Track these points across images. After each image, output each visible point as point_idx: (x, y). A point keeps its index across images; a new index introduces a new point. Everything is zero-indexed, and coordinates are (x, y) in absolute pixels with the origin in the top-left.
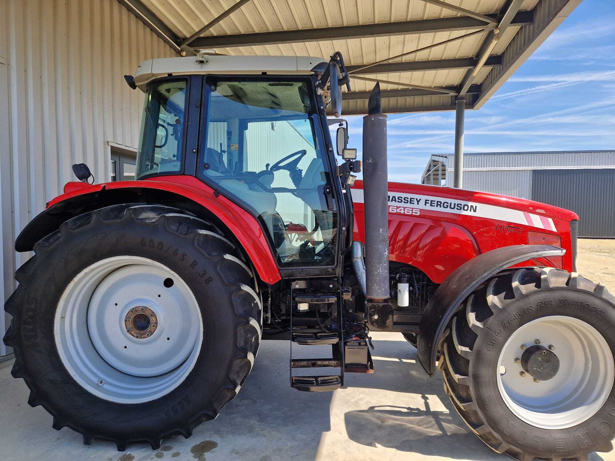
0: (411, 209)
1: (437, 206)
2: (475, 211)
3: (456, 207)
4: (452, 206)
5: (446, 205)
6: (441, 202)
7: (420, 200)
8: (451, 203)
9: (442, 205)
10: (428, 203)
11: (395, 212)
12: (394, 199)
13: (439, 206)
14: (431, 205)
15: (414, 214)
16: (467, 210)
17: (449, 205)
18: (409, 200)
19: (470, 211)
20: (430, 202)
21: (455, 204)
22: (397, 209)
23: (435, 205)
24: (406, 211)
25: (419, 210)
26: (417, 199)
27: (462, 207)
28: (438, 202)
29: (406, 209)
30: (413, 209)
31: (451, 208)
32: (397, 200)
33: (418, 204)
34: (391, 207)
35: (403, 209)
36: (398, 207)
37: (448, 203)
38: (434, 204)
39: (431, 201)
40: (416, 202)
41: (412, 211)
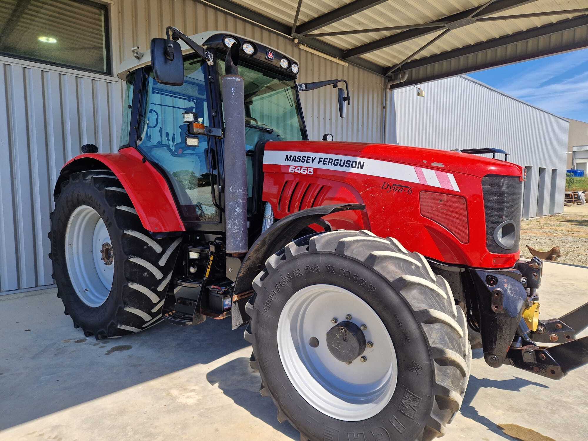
0: (306, 169)
1: (328, 164)
2: (362, 168)
3: (345, 164)
4: (342, 164)
5: (337, 163)
6: (332, 160)
7: (315, 158)
8: (341, 160)
9: (333, 163)
10: (321, 161)
11: (293, 172)
12: (294, 159)
13: (330, 164)
14: (324, 164)
15: (308, 173)
16: (355, 167)
17: (339, 162)
18: (306, 159)
19: (358, 168)
20: (323, 160)
21: (345, 161)
22: (295, 169)
23: (327, 163)
24: (302, 170)
25: (313, 169)
26: (312, 157)
27: (351, 163)
28: (330, 159)
29: (302, 168)
30: (307, 168)
31: (340, 165)
32: (297, 159)
33: (313, 163)
34: (291, 167)
35: (300, 168)
36: (296, 167)
37: (338, 160)
38: (326, 161)
39: (325, 159)
40: (311, 161)
41: (307, 170)
